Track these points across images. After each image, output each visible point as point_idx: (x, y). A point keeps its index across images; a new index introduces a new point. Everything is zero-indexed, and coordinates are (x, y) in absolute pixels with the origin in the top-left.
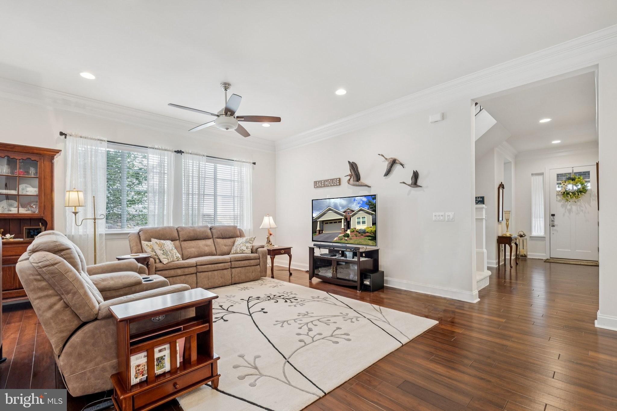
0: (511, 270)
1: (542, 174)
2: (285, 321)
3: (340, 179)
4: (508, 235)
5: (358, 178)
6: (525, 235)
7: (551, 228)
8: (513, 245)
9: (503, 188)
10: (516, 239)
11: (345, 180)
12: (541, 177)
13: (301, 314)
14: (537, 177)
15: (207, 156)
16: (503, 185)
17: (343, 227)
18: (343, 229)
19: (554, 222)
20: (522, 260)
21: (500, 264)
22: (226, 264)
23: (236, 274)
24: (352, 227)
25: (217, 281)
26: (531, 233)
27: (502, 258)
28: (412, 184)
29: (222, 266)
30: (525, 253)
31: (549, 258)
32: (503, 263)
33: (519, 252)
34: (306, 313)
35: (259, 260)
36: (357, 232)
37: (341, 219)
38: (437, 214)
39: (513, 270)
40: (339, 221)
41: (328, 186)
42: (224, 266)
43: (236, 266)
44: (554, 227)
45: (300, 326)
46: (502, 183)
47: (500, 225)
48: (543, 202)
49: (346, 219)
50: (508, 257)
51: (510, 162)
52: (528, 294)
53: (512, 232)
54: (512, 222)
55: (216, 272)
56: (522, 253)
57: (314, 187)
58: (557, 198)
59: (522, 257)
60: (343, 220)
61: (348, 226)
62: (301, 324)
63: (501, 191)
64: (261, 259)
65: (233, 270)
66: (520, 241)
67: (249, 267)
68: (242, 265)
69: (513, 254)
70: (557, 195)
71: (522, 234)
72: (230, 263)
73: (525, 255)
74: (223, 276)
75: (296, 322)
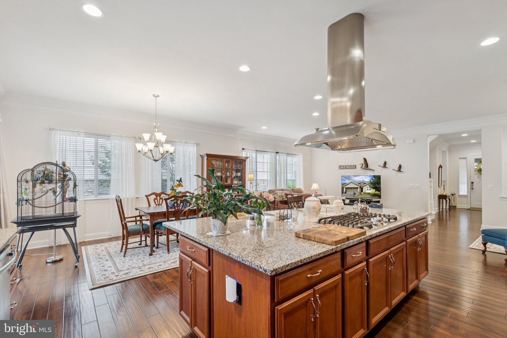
0: (446, 213)
1: (466, 158)
3: (356, 165)
4: (444, 194)
5: (367, 165)
6: (455, 194)
7: (471, 190)
8: (448, 199)
9: (442, 167)
10: (449, 197)
11: (359, 167)
12: (465, 160)
14: (463, 160)
15: (287, 154)
16: (442, 166)
17: (359, 191)
18: (359, 192)
19: (473, 186)
20: (453, 209)
21: (440, 211)
24: (364, 191)
26: (459, 193)
27: (441, 207)
28: (398, 170)
30: (455, 205)
31: (470, 208)
32: (442, 210)
33: (452, 205)
36: (366, 193)
37: (358, 187)
38: (411, 184)
39: (448, 214)
40: (357, 188)
41: (348, 169)
44: (473, 190)
46: (441, 165)
47: (440, 189)
48: (466, 175)
49: (361, 187)
50: (444, 207)
51: (446, 151)
52: (457, 229)
53: (447, 192)
54: (447, 187)
56: (453, 205)
57: (339, 169)
58: (475, 173)
59: (453, 207)
60: (359, 188)
61: (362, 191)
63: (440, 169)
66: (452, 198)
69: (447, 205)
70: (475, 171)
71: (453, 193)
73: (455, 206)
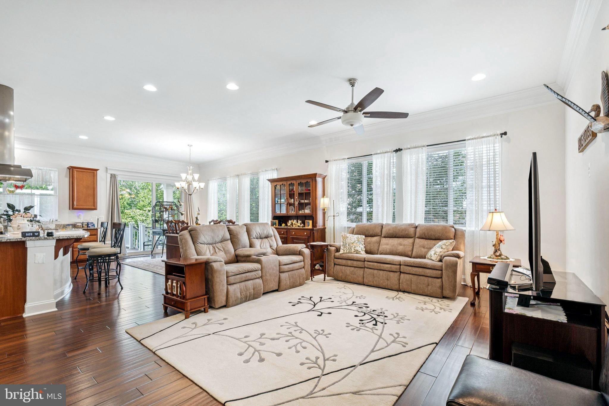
15: (427, 146)
22: (393, 266)
23: (404, 280)
25: (382, 282)
29: (388, 267)
35: (440, 272)
42: (391, 268)
43: (405, 271)
55: (381, 272)
64: (444, 271)
65: (402, 275)
67: (424, 277)
68: (413, 273)
72: (399, 266)
74: (389, 278)
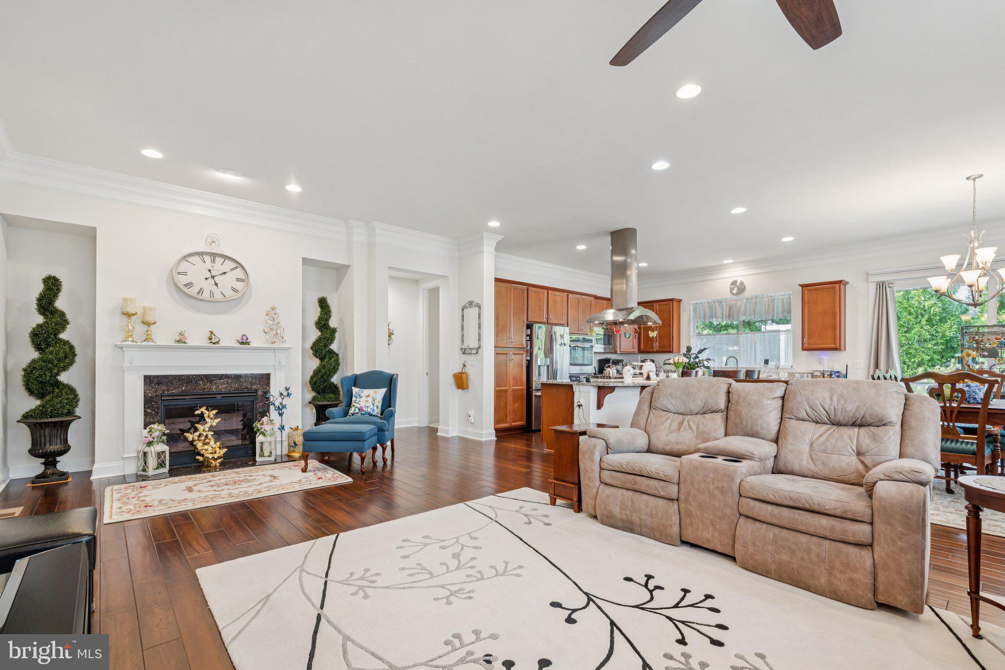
2: (501, 575)
13: (465, 596)
34: (452, 598)
45: (472, 563)
62: (472, 567)
75: (479, 572)
